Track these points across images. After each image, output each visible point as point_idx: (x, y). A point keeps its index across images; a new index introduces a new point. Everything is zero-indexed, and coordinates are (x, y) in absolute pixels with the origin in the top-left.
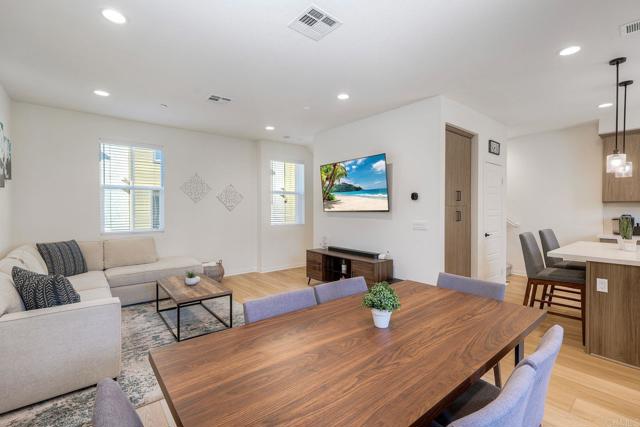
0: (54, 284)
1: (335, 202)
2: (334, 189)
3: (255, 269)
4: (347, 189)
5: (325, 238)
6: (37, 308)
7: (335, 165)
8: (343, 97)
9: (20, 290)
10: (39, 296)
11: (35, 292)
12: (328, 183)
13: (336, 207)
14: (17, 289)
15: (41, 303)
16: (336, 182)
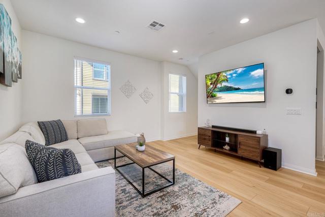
0: (63, 157)
1: (218, 98)
2: (216, 90)
3: (159, 138)
4: (228, 89)
5: (208, 120)
6: (48, 180)
7: (218, 74)
8: (244, 21)
9: (33, 161)
10: (51, 168)
11: (46, 165)
12: (212, 86)
13: (217, 101)
14: (30, 160)
15: (52, 175)
16: (219, 86)
